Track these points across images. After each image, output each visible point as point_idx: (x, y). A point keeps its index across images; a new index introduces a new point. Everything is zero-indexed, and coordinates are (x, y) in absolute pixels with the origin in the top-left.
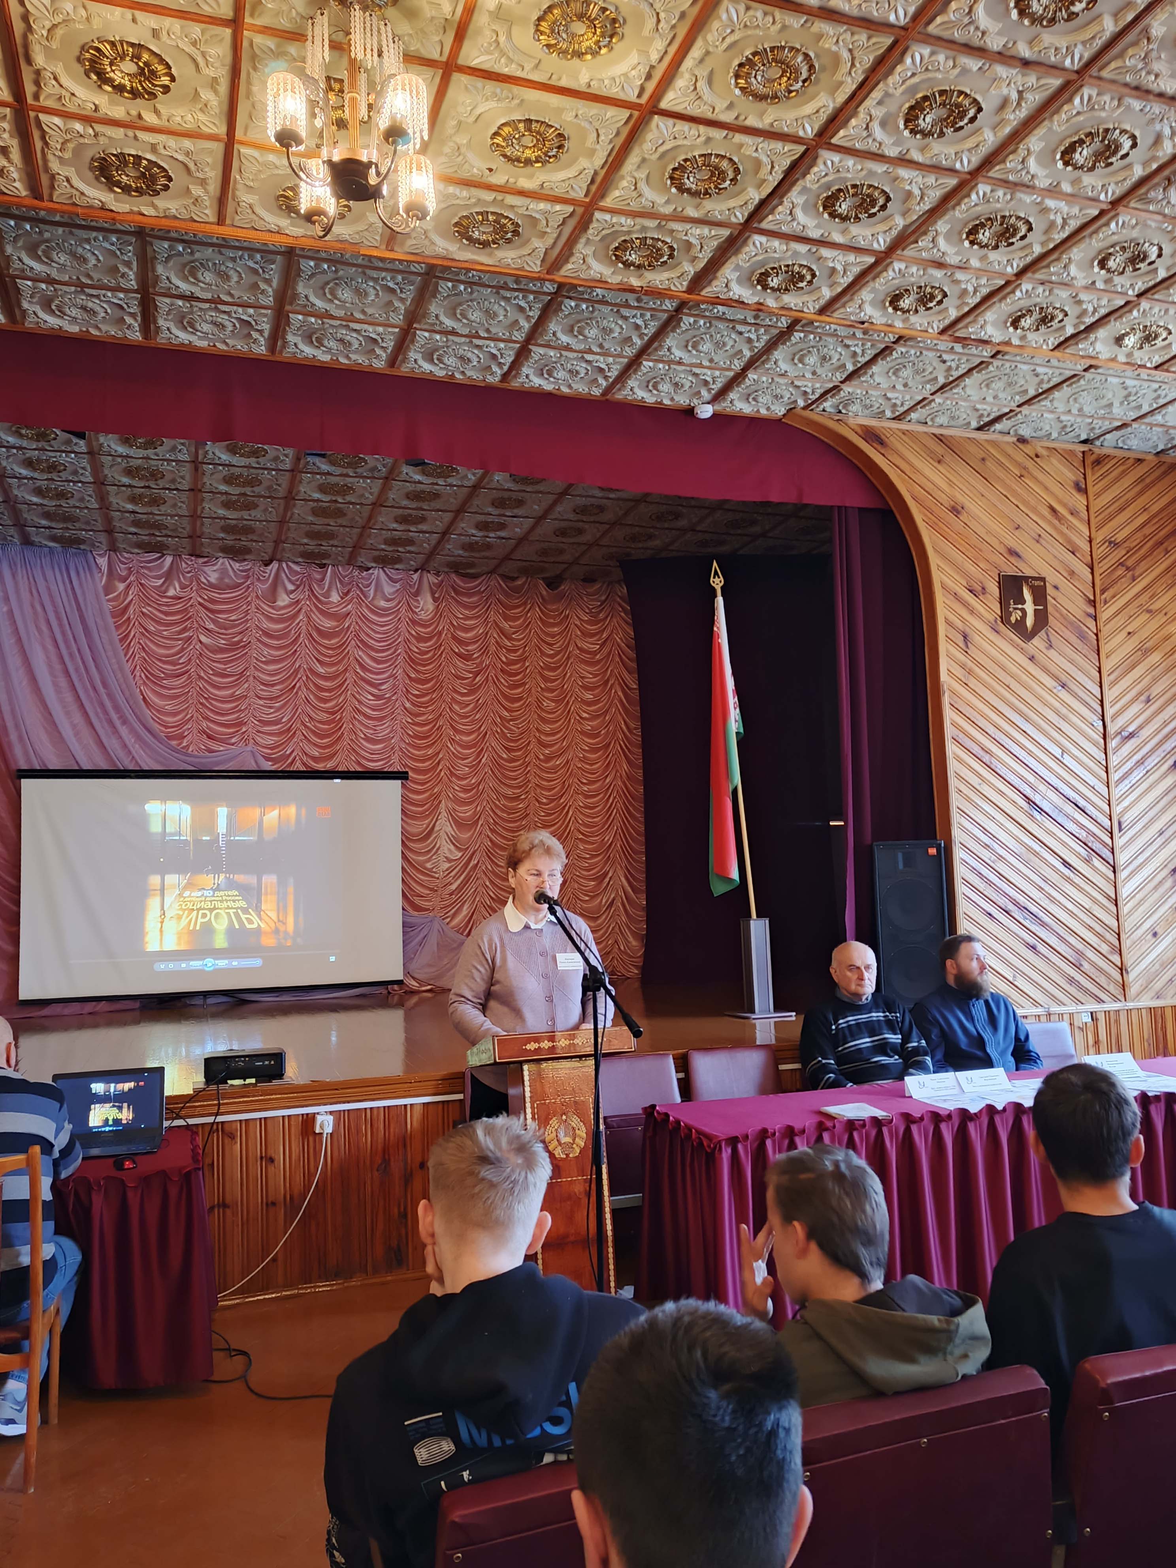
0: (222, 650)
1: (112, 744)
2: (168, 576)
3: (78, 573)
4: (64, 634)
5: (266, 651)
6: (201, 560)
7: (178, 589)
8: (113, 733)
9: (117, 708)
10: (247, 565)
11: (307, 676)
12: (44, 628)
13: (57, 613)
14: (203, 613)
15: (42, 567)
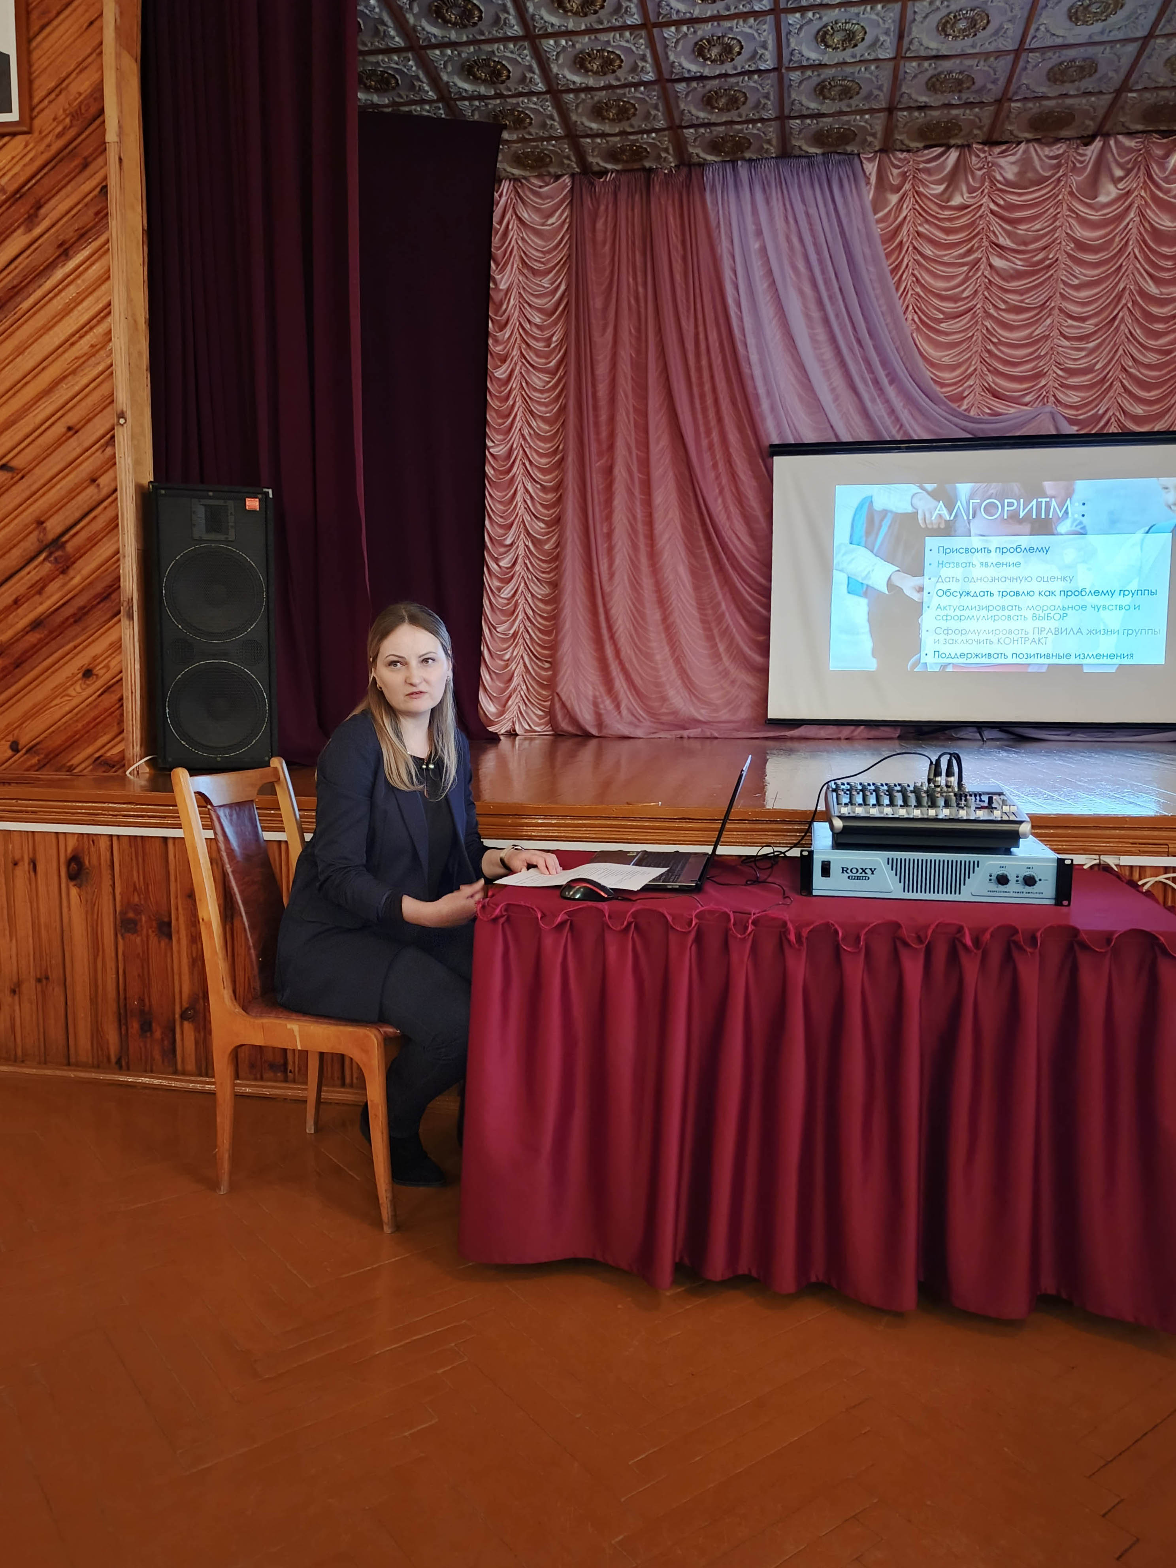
0: (1019, 275)
1: (877, 410)
2: (952, 180)
3: (841, 186)
4: (823, 271)
5: (1077, 270)
6: (997, 150)
7: (966, 195)
8: (879, 396)
9: (885, 363)
10: (1059, 149)
11: (1134, 302)
12: (801, 266)
13: (815, 244)
14: (996, 225)
15: (800, 187)
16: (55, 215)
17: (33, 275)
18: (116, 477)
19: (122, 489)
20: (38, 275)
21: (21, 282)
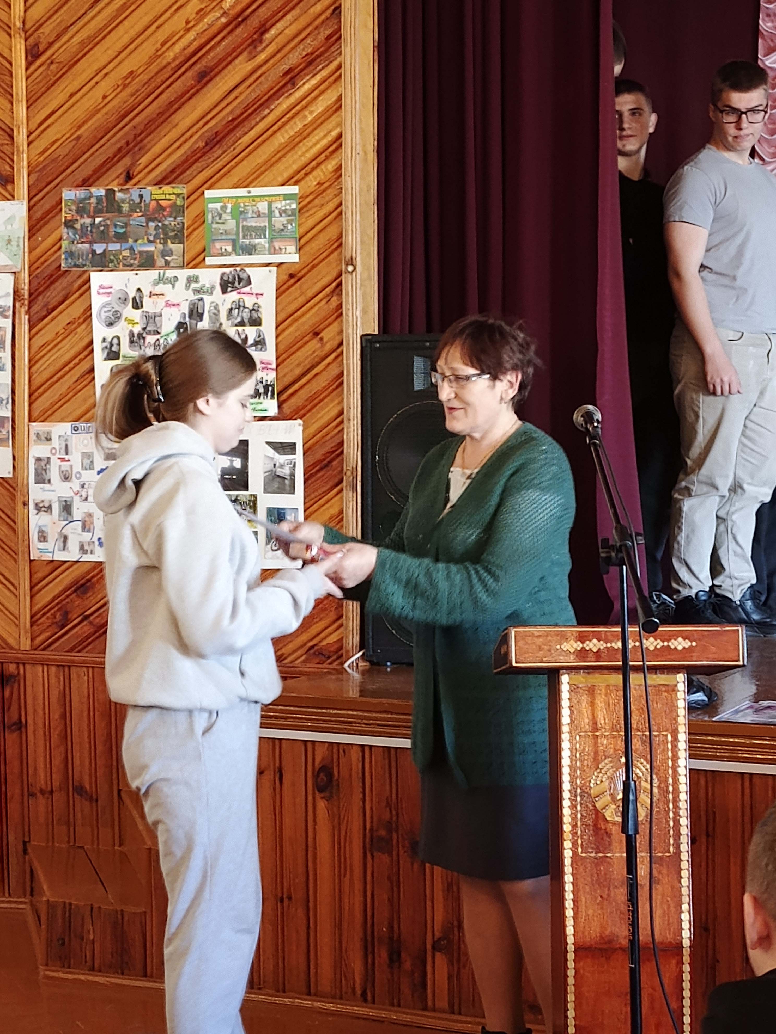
16: (281, 40)
17: (255, 106)
18: (342, 331)
19: (348, 344)
20: (261, 105)
21: (243, 113)
